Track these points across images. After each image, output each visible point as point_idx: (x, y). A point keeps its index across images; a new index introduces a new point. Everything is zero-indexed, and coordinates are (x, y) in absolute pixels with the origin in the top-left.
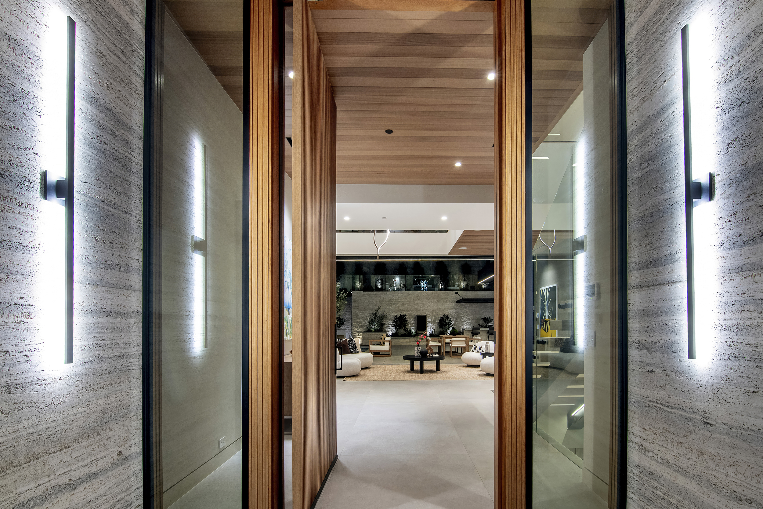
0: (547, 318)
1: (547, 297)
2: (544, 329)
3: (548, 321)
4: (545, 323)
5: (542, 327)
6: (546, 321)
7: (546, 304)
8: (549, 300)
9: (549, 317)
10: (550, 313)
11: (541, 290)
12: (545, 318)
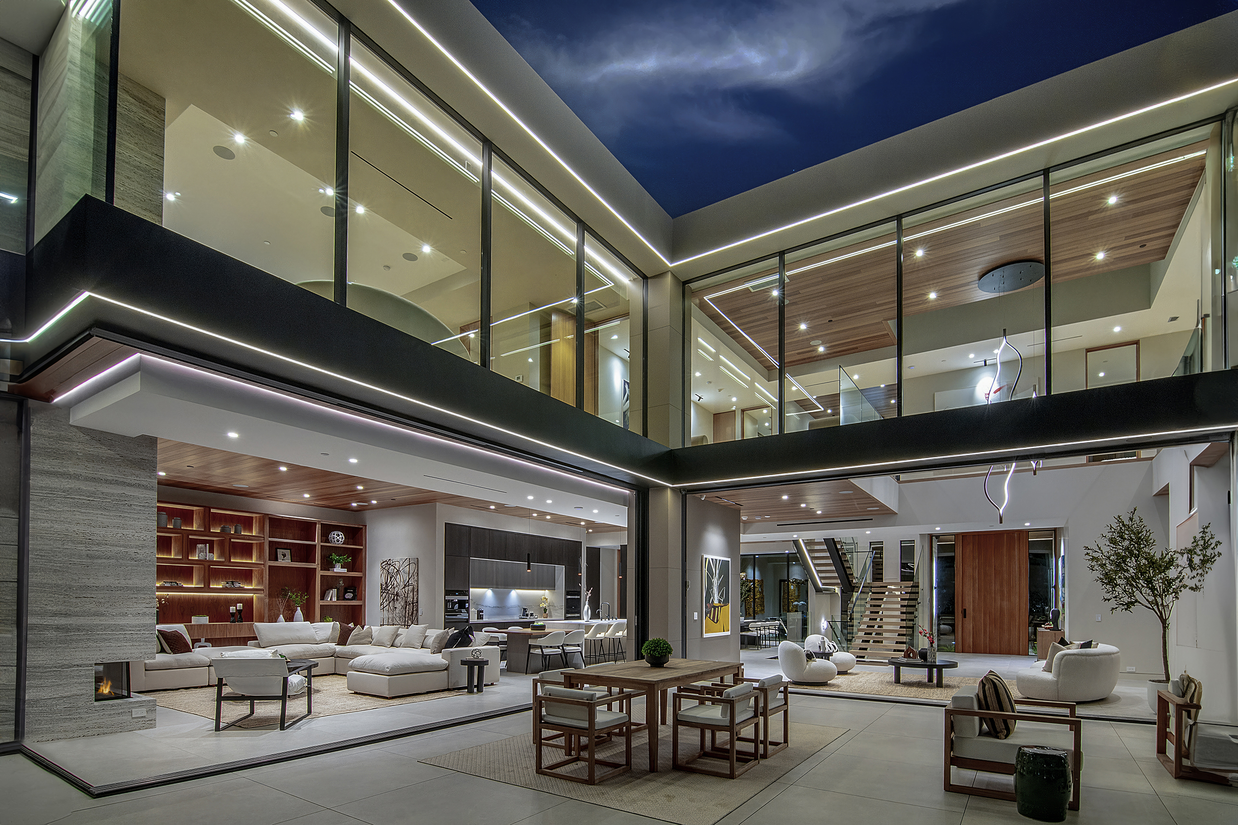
0: (716, 602)
1: (717, 572)
2: (711, 618)
3: (718, 607)
4: (713, 609)
5: (708, 615)
6: (715, 607)
7: (715, 581)
8: (720, 577)
9: (720, 602)
10: (722, 596)
11: (706, 559)
12: (713, 601)
